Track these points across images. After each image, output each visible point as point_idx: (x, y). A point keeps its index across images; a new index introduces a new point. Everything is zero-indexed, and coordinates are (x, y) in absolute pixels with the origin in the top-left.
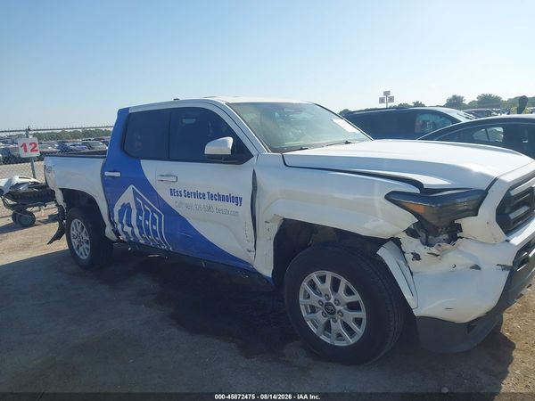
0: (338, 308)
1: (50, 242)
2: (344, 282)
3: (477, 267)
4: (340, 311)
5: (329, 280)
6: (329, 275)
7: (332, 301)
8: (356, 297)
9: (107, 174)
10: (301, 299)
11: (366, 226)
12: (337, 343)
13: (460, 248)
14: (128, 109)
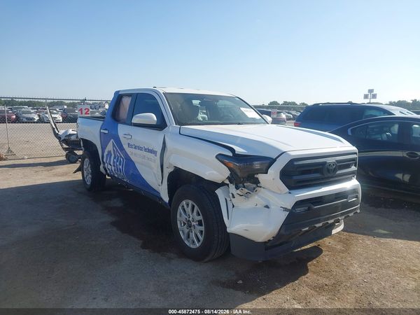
0: (193, 223)
1: (75, 172)
2: (196, 208)
3: (267, 207)
4: (194, 226)
5: (190, 206)
6: (191, 202)
7: (191, 219)
8: (200, 218)
9: (102, 131)
10: (178, 216)
11: (207, 173)
12: (192, 246)
13: (260, 194)
14: (119, 91)
